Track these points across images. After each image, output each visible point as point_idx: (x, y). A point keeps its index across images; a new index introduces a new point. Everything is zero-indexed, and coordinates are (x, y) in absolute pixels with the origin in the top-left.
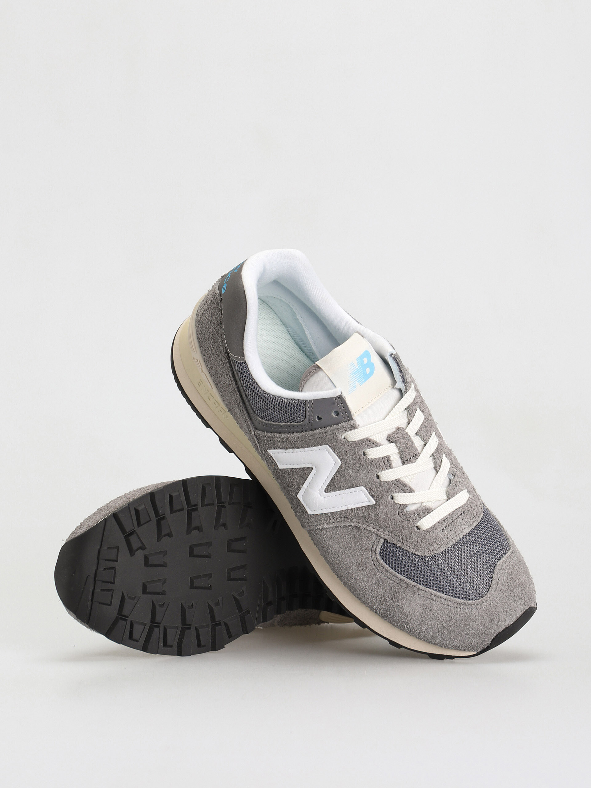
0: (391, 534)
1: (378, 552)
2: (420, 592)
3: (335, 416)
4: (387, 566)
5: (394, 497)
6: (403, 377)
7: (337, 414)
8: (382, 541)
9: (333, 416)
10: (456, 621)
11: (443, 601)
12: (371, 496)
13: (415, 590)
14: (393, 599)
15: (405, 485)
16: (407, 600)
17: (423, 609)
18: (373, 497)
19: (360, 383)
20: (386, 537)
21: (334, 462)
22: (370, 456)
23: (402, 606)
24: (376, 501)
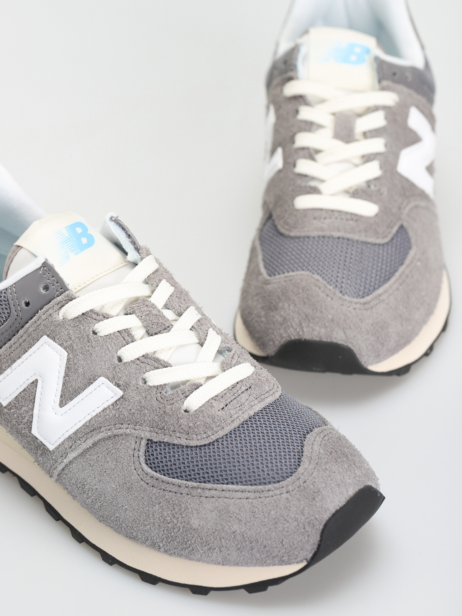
0: (152, 429)
1: (142, 459)
2: (207, 493)
3: (44, 292)
4: (157, 475)
5: (147, 379)
6: (134, 243)
7: (46, 288)
8: (144, 443)
9: (42, 293)
10: (264, 515)
11: (239, 495)
12: (115, 385)
13: (199, 493)
14: (174, 516)
15: (157, 359)
16: (193, 511)
17: (216, 514)
18: (118, 386)
19: (74, 252)
20: (148, 435)
21: (59, 356)
22: (102, 333)
23: (189, 521)
24: (124, 391)
